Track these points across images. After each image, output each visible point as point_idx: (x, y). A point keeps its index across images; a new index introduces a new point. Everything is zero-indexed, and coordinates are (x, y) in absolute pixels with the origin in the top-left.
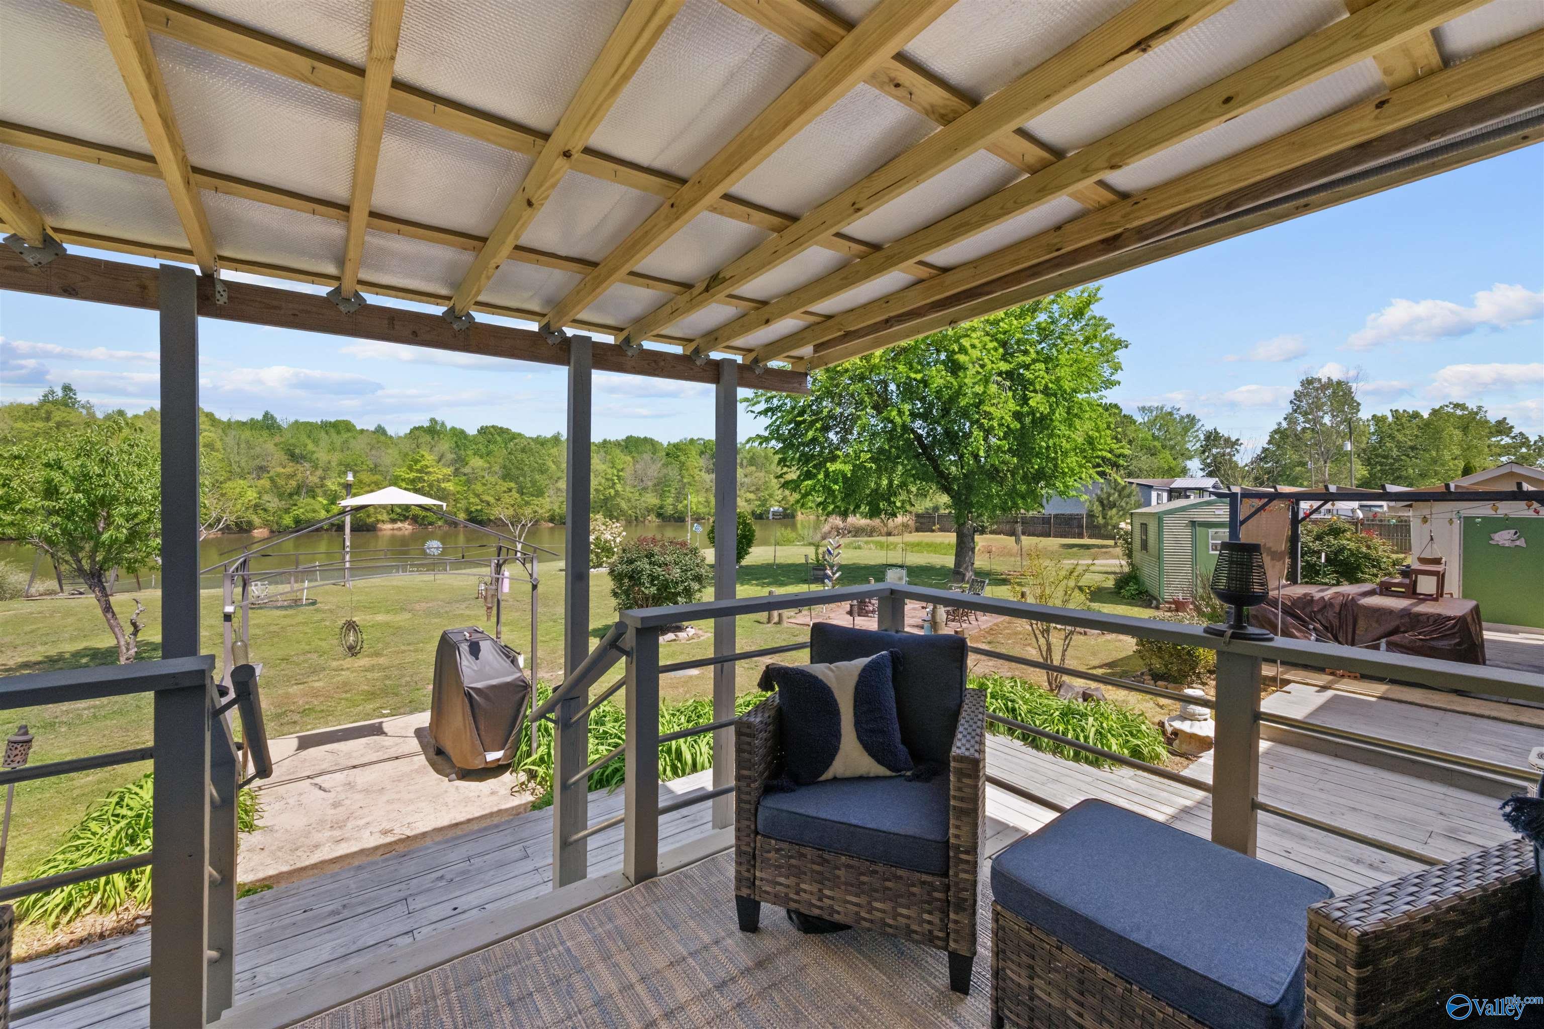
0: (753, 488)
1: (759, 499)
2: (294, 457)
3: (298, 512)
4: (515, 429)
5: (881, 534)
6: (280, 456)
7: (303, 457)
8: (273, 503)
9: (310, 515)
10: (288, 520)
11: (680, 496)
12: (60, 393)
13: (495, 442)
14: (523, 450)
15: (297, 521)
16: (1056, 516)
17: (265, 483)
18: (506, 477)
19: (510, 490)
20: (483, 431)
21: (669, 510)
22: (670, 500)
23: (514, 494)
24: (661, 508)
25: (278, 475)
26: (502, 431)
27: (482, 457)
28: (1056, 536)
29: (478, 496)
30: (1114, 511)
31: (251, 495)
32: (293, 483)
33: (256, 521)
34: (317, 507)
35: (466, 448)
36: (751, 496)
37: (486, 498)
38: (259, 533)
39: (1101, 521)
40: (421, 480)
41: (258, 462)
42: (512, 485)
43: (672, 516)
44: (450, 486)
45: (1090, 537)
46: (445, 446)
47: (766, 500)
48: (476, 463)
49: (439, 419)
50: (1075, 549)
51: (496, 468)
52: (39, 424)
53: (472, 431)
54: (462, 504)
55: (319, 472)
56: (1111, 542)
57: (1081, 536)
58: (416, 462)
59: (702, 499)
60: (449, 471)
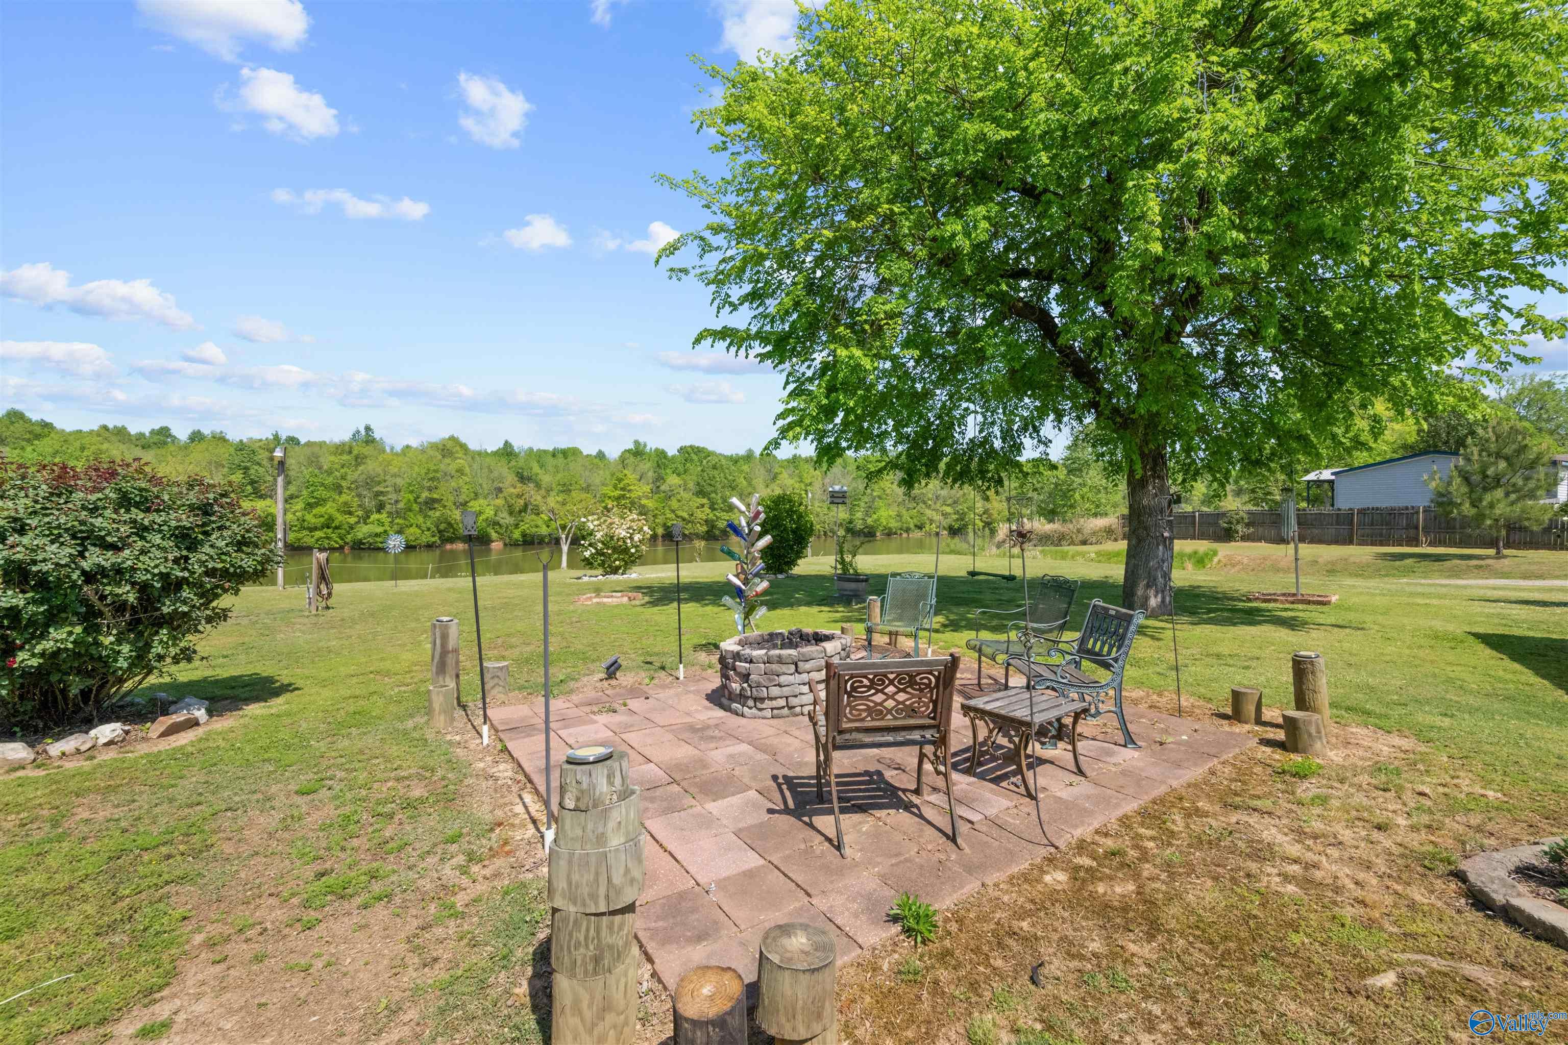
0: (950, 501)
1: (957, 513)
2: (523, 478)
3: (524, 527)
4: (710, 448)
5: (1072, 543)
6: (511, 478)
7: (529, 479)
8: (506, 519)
9: (534, 530)
10: (517, 535)
11: (870, 509)
12: (363, 432)
13: (692, 460)
14: (714, 467)
15: (524, 535)
16: (1362, 512)
17: (500, 502)
18: (701, 493)
19: (703, 506)
20: (681, 450)
21: (859, 525)
22: (859, 515)
23: (707, 510)
24: (850, 522)
25: (511, 495)
26: (698, 451)
27: (679, 475)
28: (1362, 543)
29: (673, 511)
30: (1499, 493)
31: (489, 513)
32: (522, 502)
33: (494, 535)
34: (540, 523)
35: (666, 467)
36: (948, 510)
37: (680, 513)
38: (496, 546)
39: (1467, 509)
40: (623, 497)
41: (496, 484)
42: (705, 501)
43: (861, 531)
44: (649, 504)
45: (1431, 544)
46: (647, 466)
47: (964, 514)
48: (673, 480)
49: (641, 440)
50: (1409, 561)
51: (691, 485)
52: (345, 457)
53: (672, 451)
54: (660, 520)
55: (543, 492)
56: (1492, 552)
57: (1414, 541)
58: (620, 480)
59: (893, 514)
60: (647, 489)
